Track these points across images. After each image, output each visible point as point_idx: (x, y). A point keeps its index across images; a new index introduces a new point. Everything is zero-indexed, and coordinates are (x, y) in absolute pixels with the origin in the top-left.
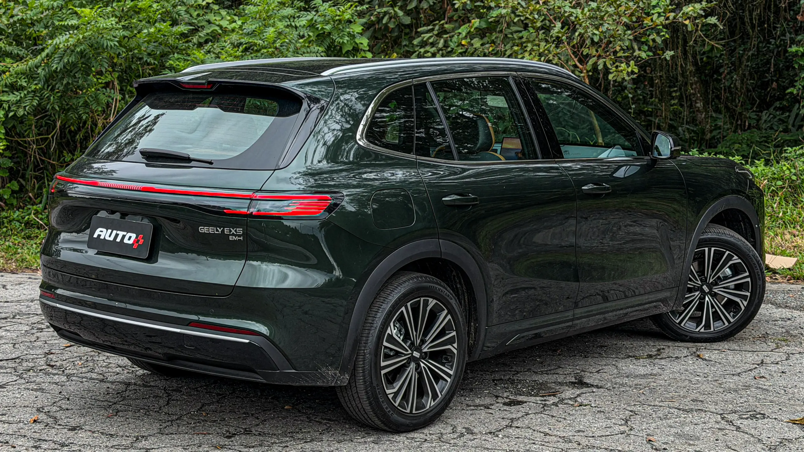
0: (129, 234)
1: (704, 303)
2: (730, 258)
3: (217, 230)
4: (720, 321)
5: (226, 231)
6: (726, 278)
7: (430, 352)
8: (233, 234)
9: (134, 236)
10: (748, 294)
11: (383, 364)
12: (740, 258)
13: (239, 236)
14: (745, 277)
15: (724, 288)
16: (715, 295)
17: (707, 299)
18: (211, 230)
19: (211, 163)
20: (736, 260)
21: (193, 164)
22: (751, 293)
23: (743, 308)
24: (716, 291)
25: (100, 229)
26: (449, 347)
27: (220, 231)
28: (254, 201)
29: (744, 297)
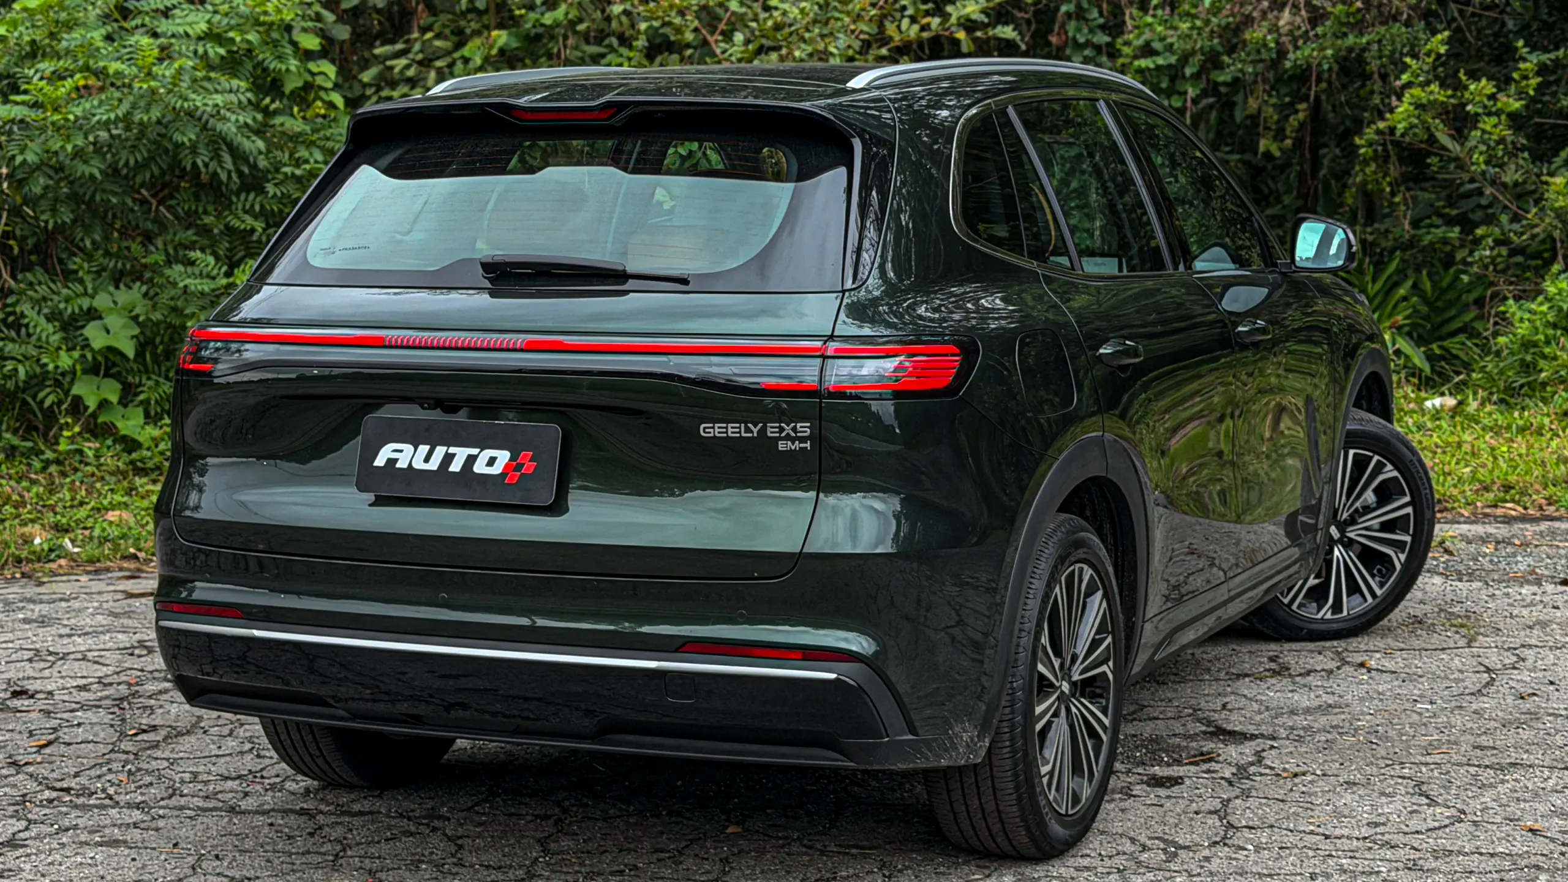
0: (489, 453)
1: (1331, 561)
2: (1379, 468)
3: (748, 430)
4: (1357, 595)
5: (772, 431)
6: (1367, 509)
7: (1083, 681)
8: (788, 437)
9: (503, 457)
10: (1408, 539)
11: (1038, 710)
12: (1397, 468)
13: (803, 440)
14: (1401, 507)
15: (1366, 529)
16: (1348, 544)
17: (1336, 552)
18: (733, 430)
19: (684, 281)
20: (1390, 472)
21: (631, 284)
22: (1413, 536)
23: (1398, 567)
24: (1352, 535)
25: (393, 446)
26: (1104, 668)
27: (755, 430)
28: (830, 361)
29: (1399, 546)
